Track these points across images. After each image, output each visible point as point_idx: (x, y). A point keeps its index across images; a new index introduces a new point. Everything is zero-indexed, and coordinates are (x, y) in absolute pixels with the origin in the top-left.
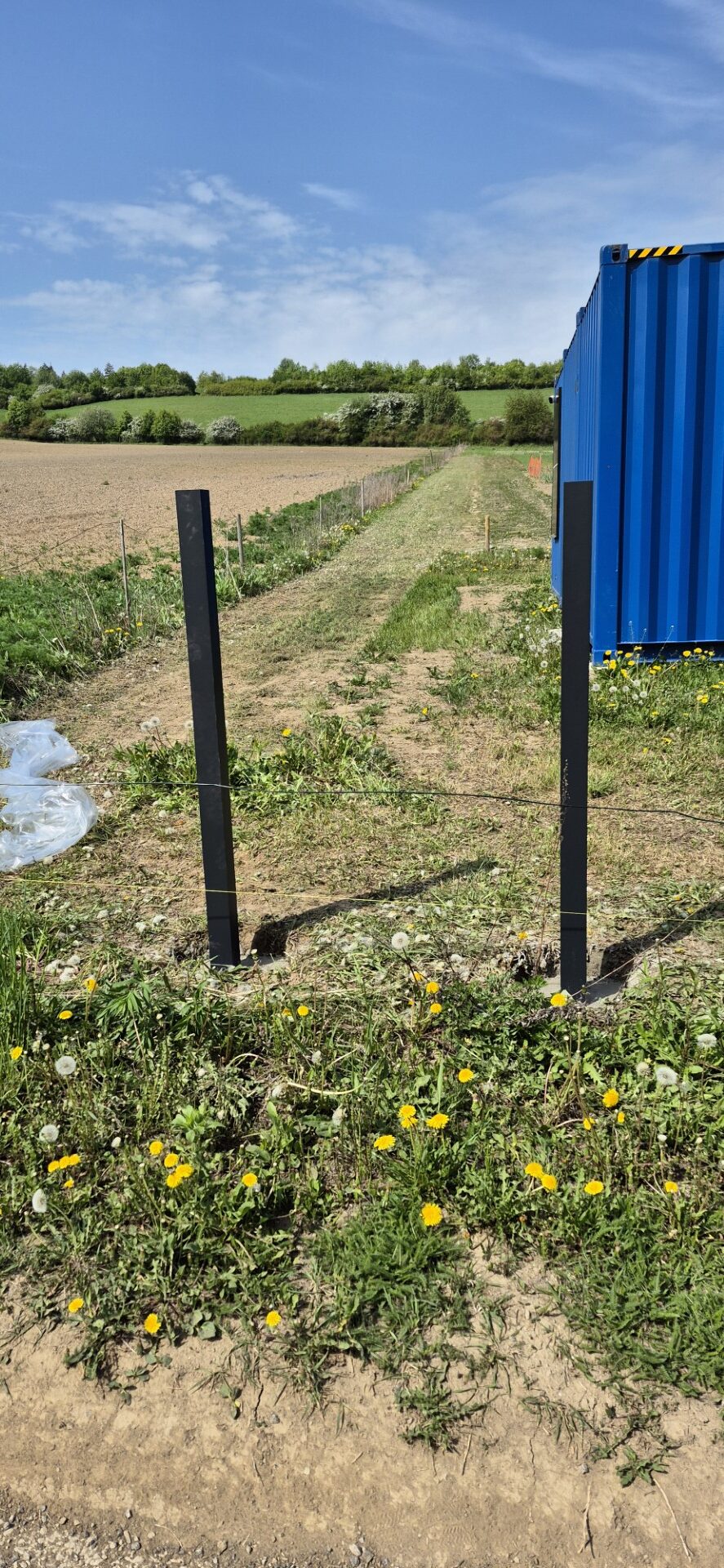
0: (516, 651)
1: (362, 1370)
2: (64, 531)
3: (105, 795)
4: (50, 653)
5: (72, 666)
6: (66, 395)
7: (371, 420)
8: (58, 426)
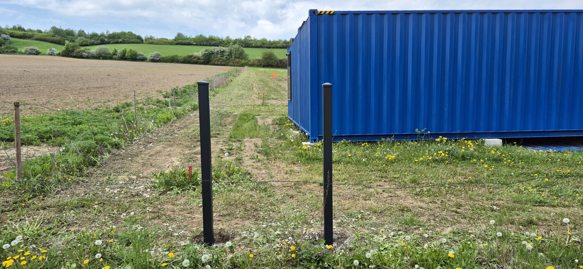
2: (95, 93)
3: (147, 190)
4: (110, 139)
5: (119, 144)
6: (90, 41)
7: (212, 56)
8: (86, 53)
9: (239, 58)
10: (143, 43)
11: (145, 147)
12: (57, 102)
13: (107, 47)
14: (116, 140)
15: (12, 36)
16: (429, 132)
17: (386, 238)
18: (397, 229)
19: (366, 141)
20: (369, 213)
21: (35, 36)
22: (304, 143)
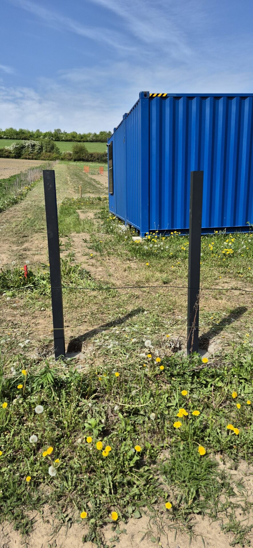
0: (110, 233)
1: (203, 519)
7: (23, 150)
9: (50, 152)
22: (135, 238)
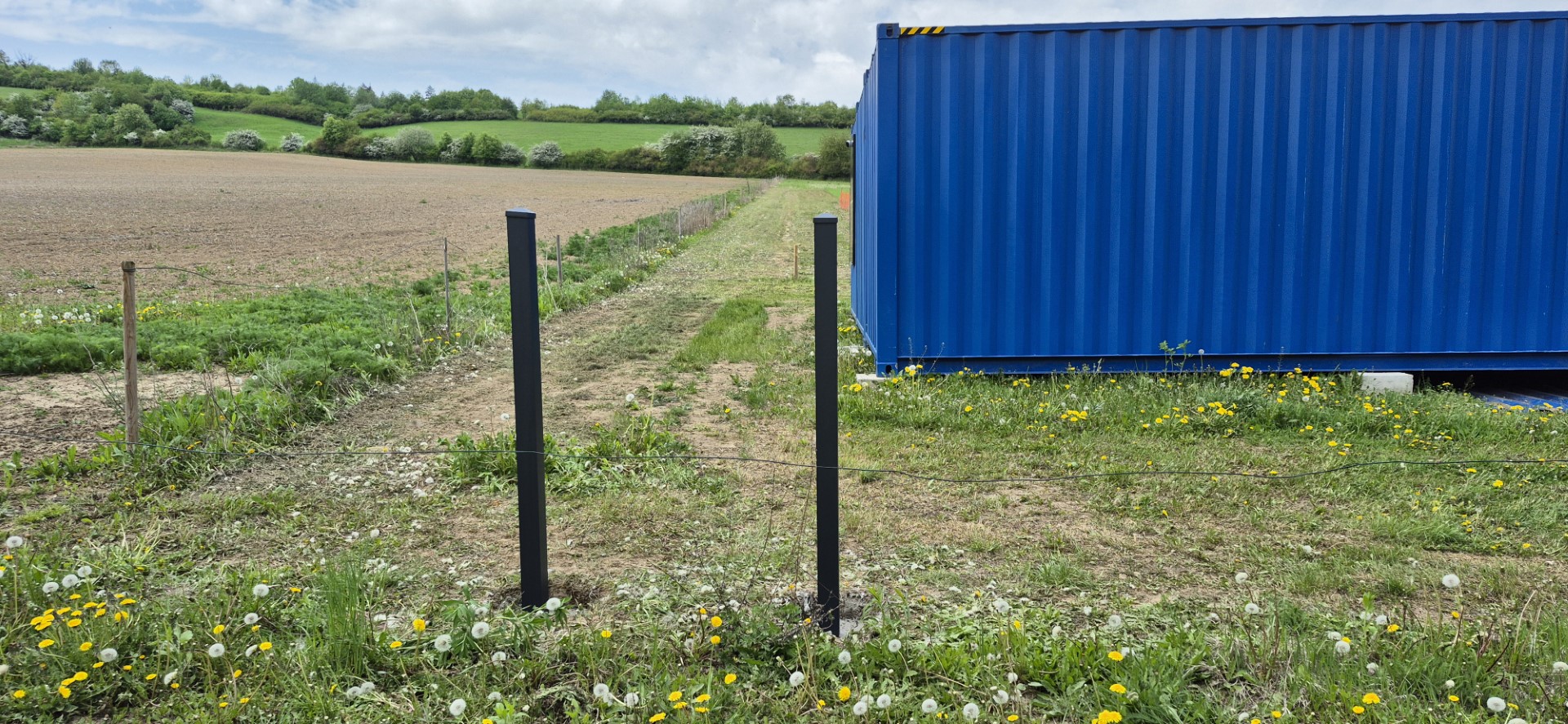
2: (380, 246)
3: (427, 481)
4: (371, 358)
5: (393, 371)
6: (385, 115)
7: (691, 151)
8: (375, 144)
9: (760, 155)
10: (517, 119)
11: (456, 381)
12: (284, 268)
13: (427, 130)
14: (387, 360)
15: (198, 103)
16: (1201, 352)
17: (977, 613)
18: (1018, 592)
19: (1026, 373)
20: (962, 552)
21: (253, 103)
22: (859, 377)
